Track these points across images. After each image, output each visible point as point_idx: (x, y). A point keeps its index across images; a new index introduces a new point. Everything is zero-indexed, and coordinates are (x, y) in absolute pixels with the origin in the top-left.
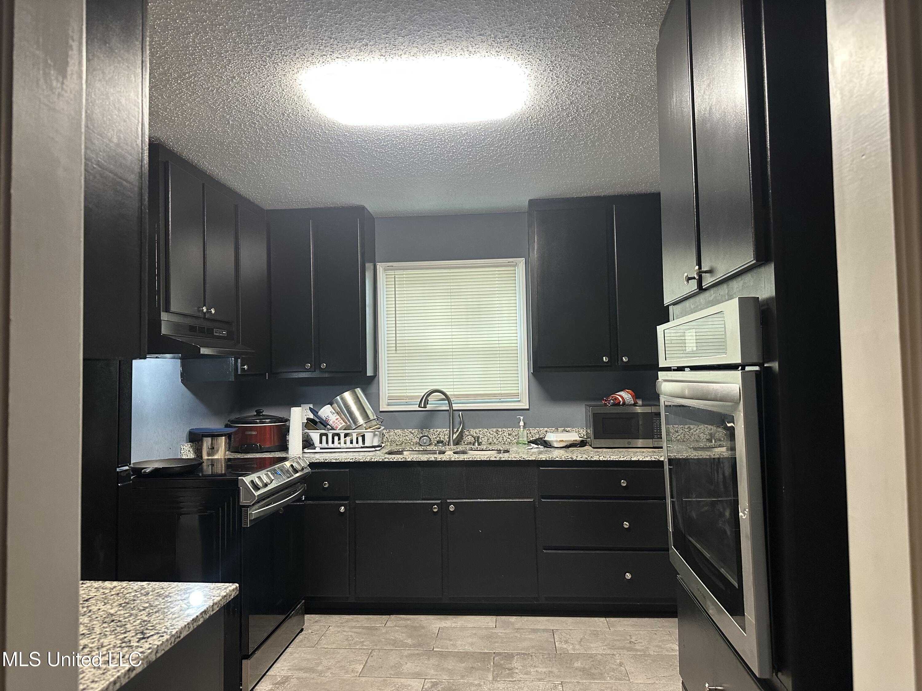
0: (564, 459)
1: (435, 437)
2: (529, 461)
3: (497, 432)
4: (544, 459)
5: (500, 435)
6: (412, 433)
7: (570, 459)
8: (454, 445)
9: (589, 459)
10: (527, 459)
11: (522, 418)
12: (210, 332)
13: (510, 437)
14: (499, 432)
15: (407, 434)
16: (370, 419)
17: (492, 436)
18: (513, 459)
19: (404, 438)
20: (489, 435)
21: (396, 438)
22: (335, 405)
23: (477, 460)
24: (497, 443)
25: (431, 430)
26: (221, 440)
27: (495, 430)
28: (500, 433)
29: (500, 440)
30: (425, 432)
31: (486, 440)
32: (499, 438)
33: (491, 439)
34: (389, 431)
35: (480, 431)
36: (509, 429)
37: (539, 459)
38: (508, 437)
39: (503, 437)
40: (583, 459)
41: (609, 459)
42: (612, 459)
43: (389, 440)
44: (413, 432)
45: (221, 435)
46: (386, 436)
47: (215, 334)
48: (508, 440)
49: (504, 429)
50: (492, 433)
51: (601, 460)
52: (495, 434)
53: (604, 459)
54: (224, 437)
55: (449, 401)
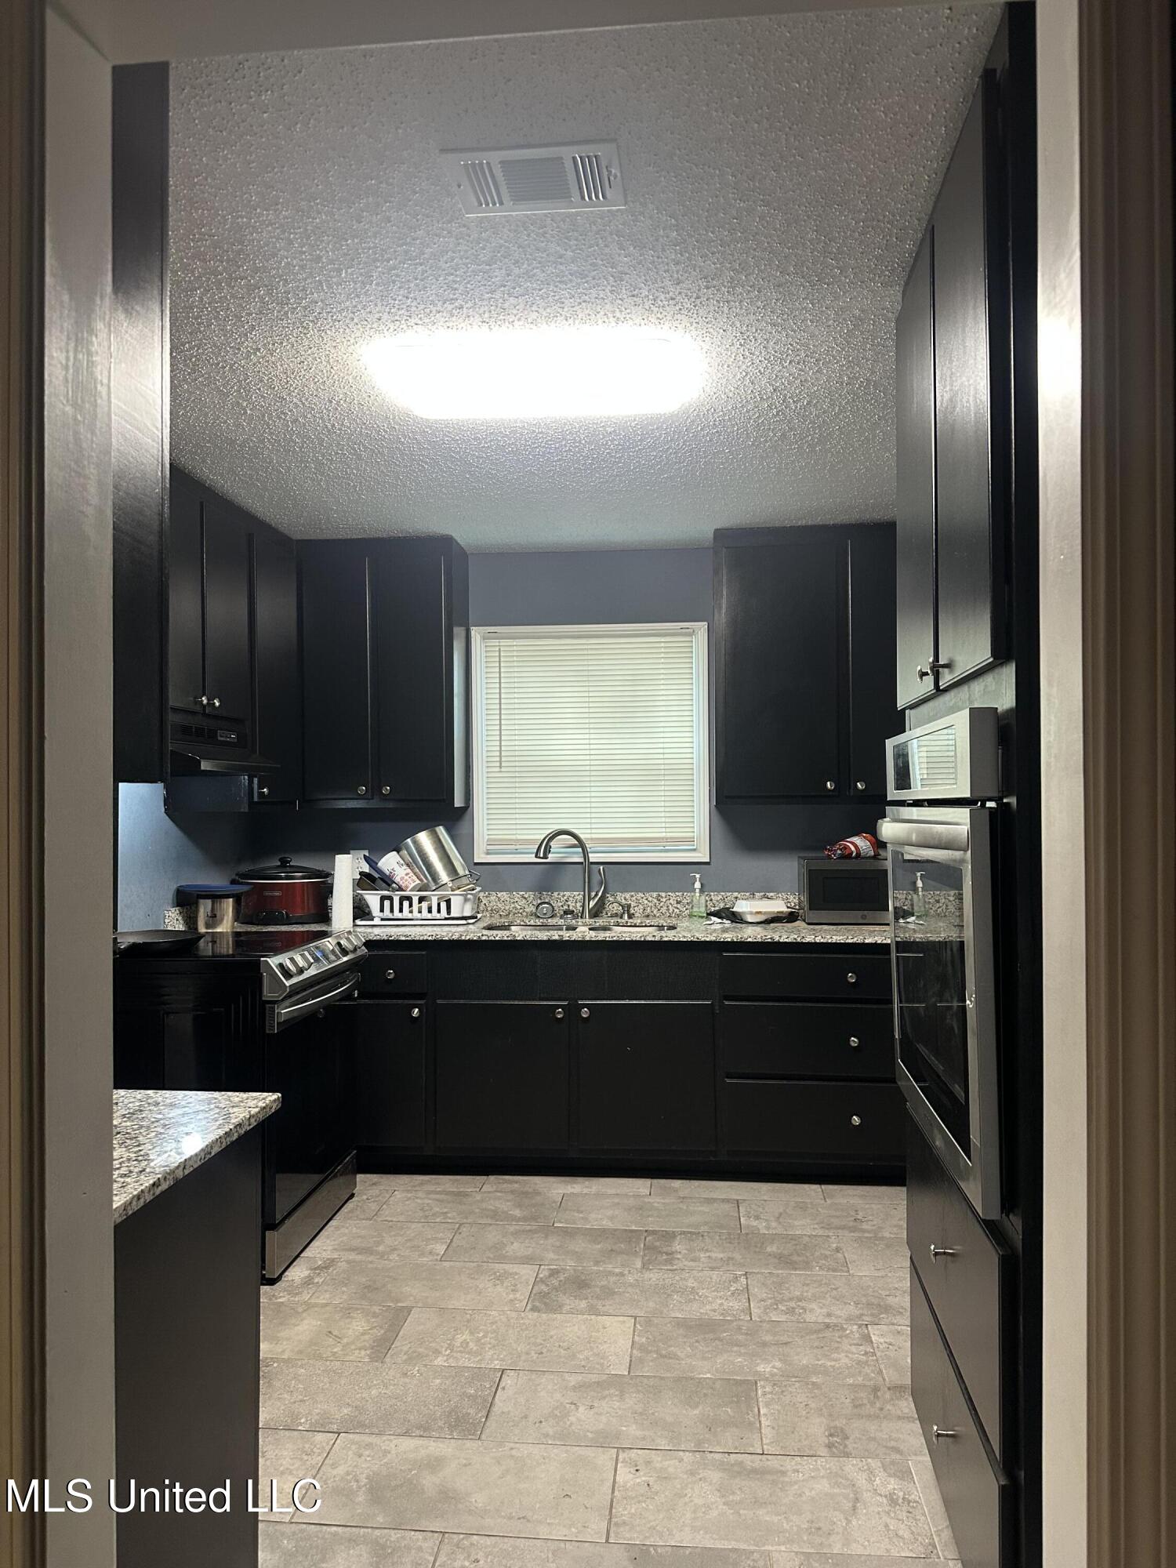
0: (760, 940)
1: (561, 904)
2: (706, 942)
3: (658, 898)
4: (729, 940)
5: (663, 903)
6: (525, 898)
7: (769, 940)
8: (590, 917)
9: (799, 940)
10: (703, 939)
11: (698, 876)
12: (212, 735)
13: (679, 906)
14: (662, 897)
15: (516, 899)
16: (458, 874)
17: (650, 904)
18: (681, 939)
19: (513, 906)
20: (646, 902)
21: (500, 905)
22: (404, 852)
23: (625, 941)
24: (658, 915)
25: (556, 894)
26: (228, 903)
27: (655, 894)
28: (664, 900)
29: (664, 910)
30: (545, 896)
31: (641, 910)
32: (662, 907)
33: (649, 908)
34: (489, 894)
35: (632, 896)
36: (677, 894)
37: (722, 940)
38: (675, 905)
39: (668, 907)
40: (790, 941)
41: (830, 941)
42: (834, 941)
43: (489, 909)
44: (526, 896)
45: (228, 896)
46: (484, 902)
47: (219, 738)
48: (676, 910)
49: (670, 894)
50: (650, 899)
51: (818, 941)
52: (655, 900)
53: (822, 941)
54: (231, 900)
55: (583, 850)
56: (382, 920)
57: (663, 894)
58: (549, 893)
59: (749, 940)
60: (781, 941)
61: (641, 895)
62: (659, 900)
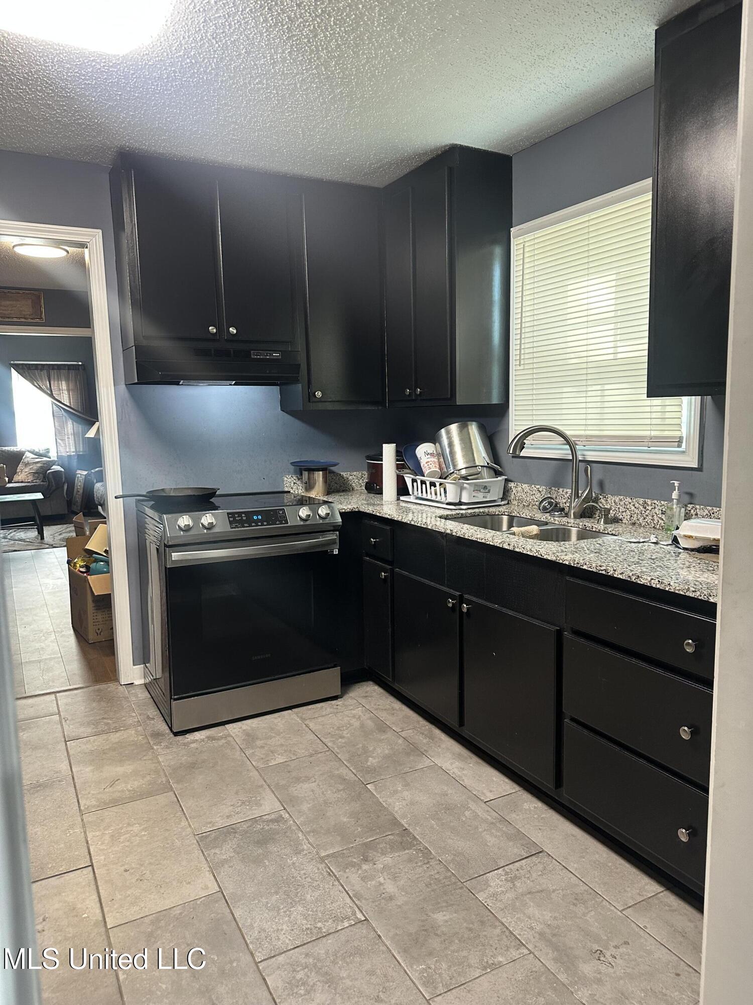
0: (594, 570)
1: (564, 501)
2: (547, 560)
3: (645, 505)
4: (567, 563)
5: (648, 511)
6: (540, 492)
7: (604, 572)
8: (575, 517)
10: (545, 557)
12: (248, 354)
13: (663, 517)
14: (648, 505)
15: (534, 492)
17: (637, 511)
18: (529, 553)
19: (532, 497)
20: (633, 508)
21: (523, 496)
24: (643, 524)
25: (561, 490)
26: (319, 474)
27: (641, 501)
28: (650, 508)
29: (649, 519)
31: (628, 517)
32: (647, 515)
33: (635, 515)
34: (517, 485)
35: (621, 500)
36: (662, 502)
37: (561, 562)
38: (660, 516)
39: (653, 516)
40: (624, 578)
41: (667, 589)
42: (672, 591)
43: (517, 498)
44: (541, 490)
47: (252, 357)
48: (660, 521)
49: (656, 502)
50: (637, 505)
51: (654, 586)
52: (641, 508)
53: (658, 586)
54: (321, 472)
55: (570, 446)
56: (417, 498)
57: (649, 502)
58: (556, 489)
59: (585, 567)
60: (615, 576)
61: (628, 499)
62: (645, 508)
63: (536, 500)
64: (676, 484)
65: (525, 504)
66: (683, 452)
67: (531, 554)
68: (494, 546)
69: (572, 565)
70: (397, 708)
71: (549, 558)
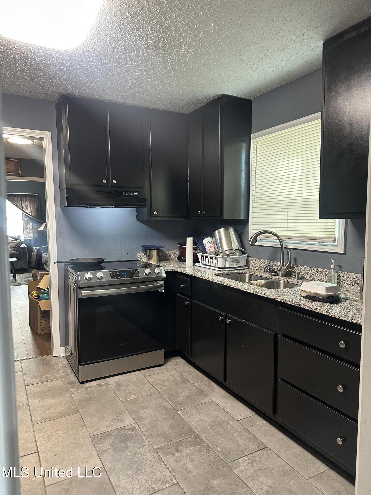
0: (294, 305)
1: (277, 268)
4: (280, 301)
5: (319, 274)
7: (298, 306)
9: (313, 310)
10: (269, 297)
14: (319, 271)
15: (262, 263)
17: (313, 274)
18: (260, 295)
19: (260, 265)
20: (311, 272)
21: (256, 264)
22: (214, 238)
25: (275, 262)
27: (315, 269)
29: (319, 278)
30: (271, 263)
31: (309, 277)
34: (253, 259)
35: (305, 268)
36: (326, 270)
38: (325, 277)
40: (309, 309)
42: (333, 316)
43: (253, 266)
44: (265, 262)
45: (154, 250)
46: (252, 262)
47: (124, 194)
50: (313, 271)
51: (324, 314)
52: (315, 272)
55: (280, 241)
56: (203, 264)
57: (319, 269)
58: (273, 262)
59: (289, 303)
60: (304, 308)
61: (309, 268)
62: (317, 272)
63: (262, 267)
64: (333, 261)
65: (257, 268)
66: (336, 245)
67: (262, 295)
68: (243, 290)
69: (283, 301)
70: (193, 371)
71: (271, 298)
